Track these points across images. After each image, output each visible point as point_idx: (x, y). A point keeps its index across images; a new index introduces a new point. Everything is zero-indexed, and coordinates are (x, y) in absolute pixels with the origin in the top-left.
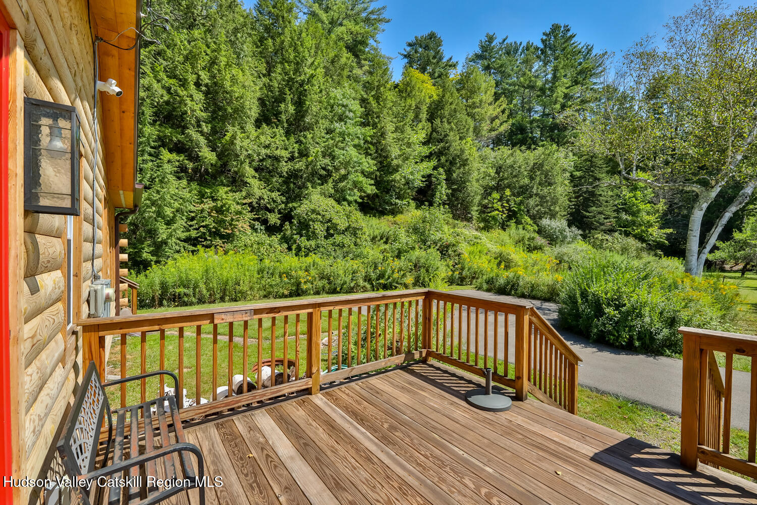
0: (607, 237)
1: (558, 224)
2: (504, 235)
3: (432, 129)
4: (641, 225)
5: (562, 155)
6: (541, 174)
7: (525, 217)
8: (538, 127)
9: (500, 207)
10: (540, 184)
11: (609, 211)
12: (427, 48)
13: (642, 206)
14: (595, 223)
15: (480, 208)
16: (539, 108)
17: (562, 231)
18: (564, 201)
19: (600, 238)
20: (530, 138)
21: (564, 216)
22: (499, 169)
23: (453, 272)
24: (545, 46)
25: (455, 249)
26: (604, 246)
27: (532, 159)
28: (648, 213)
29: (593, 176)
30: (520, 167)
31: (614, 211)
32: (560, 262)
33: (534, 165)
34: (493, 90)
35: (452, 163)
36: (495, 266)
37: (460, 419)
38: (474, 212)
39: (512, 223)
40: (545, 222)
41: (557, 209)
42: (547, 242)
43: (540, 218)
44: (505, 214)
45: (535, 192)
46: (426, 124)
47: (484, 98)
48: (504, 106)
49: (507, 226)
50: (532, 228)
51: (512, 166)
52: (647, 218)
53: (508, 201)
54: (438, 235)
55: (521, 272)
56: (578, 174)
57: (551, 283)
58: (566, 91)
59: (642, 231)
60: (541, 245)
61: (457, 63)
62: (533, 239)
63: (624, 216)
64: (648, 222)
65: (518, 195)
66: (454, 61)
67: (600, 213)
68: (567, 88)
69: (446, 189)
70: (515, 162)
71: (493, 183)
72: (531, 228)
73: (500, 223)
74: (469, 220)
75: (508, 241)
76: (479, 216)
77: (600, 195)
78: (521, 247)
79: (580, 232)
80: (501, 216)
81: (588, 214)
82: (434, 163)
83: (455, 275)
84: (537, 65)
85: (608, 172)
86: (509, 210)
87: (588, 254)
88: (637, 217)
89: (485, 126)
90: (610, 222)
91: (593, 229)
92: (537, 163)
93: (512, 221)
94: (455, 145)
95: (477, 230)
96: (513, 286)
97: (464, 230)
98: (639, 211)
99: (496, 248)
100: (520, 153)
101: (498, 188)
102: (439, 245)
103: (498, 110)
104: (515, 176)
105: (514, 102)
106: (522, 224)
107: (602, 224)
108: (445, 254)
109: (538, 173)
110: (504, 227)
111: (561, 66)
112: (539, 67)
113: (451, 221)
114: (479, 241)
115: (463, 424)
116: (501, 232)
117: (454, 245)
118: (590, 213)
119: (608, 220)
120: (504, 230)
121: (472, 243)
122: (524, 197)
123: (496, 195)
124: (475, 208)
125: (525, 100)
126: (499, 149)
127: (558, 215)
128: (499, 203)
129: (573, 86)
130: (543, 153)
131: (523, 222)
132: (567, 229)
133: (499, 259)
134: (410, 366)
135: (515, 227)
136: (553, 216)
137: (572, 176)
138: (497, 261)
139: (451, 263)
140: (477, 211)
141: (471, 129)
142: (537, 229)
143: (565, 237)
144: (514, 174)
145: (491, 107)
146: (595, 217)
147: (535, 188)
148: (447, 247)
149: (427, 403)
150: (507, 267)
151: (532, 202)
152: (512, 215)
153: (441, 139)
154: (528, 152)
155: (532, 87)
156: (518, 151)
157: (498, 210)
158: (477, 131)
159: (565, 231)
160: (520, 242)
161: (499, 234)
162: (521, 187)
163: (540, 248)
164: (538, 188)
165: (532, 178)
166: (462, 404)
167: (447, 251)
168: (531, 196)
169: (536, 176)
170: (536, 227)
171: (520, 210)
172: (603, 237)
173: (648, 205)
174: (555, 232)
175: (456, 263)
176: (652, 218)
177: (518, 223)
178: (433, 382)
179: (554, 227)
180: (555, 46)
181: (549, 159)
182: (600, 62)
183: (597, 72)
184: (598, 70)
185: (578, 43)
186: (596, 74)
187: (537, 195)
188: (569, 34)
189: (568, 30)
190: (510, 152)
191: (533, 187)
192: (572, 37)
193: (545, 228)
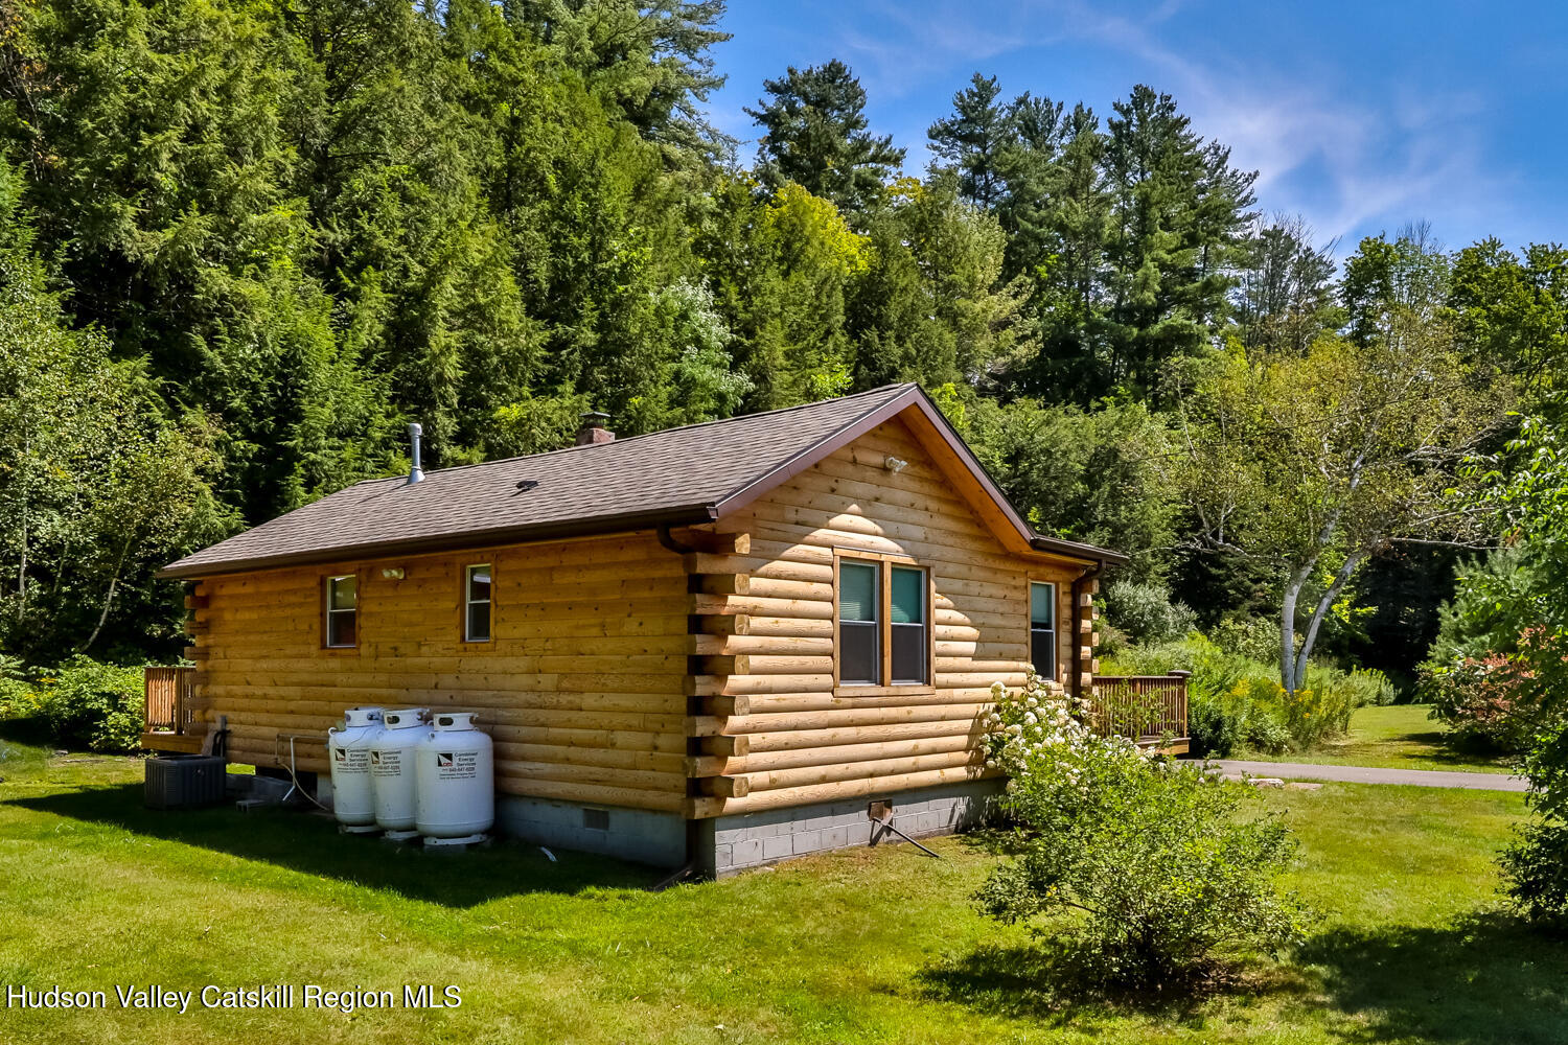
0: (1249, 626)
1: (1147, 596)
6: (1114, 472)
10: (1110, 497)
11: (1260, 565)
12: (821, 104)
14: (1231, 592)
17: (1157, 612)
19: (1231, 627)
21: (1164, 574)
22: (1016, 455)
27: (1092, 437)
30: (1064, 453)
31: (1270, 566)
34: (1002, 255)
40: (1123, 589)
42: (1125, 637)
43: (1114, 580)
45: (1100, 516)
47: (980, 275)
51: (1047, 452)
58: (1171, 259)
60: (1111, 645)
61: (902, 152)
66: (895, 146)
68: (1171, 252)
70: (1052, 441)
79: (1194, 615)
81: (1214, 571)
84: (1103, 173)
89: (983, 343)
90: (1262, 591)
91: (1227, 607)
100: (1067, 421)
103: (1012, 305)
104: (1054, 475)
107: (1246, 595)
109: (1108, 473)
112: (1108, 177)
118: (1219, 567)
119: (1258, 587)
122: (1075, 529)
126: (1017, 407)
127: (1151, 574)
129: (1184, 247)
130: (1118, 422)
132: (1169, 609)
136: (1139, 579)
141: (952, 358)
142: (1104, 605)
143: (1164, 626)
144: (1052, 470)
145: (995, 299)
146: (1231, 577)
147: (1101, 508)
151: (1093, 539)
154: (1081, 415)
156: (1061, 415)
158: (964, 359)
159: (1163, 613)
162: (1067, 504)
163: (1110, 652)
164: (1106, 508)
165: (1093, 484)
168: (1091, 526)
169: (1103, 478)
170: (1104, 601)
172: (1242, 626)
174: (1142, 614)
179: (1142, 601)
180: (1141, 141)
182: (1244, 195)
183: (1239, 216)
184: (1241, 213)
185: (1196, 138)
186: (1239, 220)
187: (1105, 523)
188: (1175, 115)
189: (1171, 108)
190: (1042, 414)
191: (1097, 506)
192: (1181, 123)
193: (1121, 602)
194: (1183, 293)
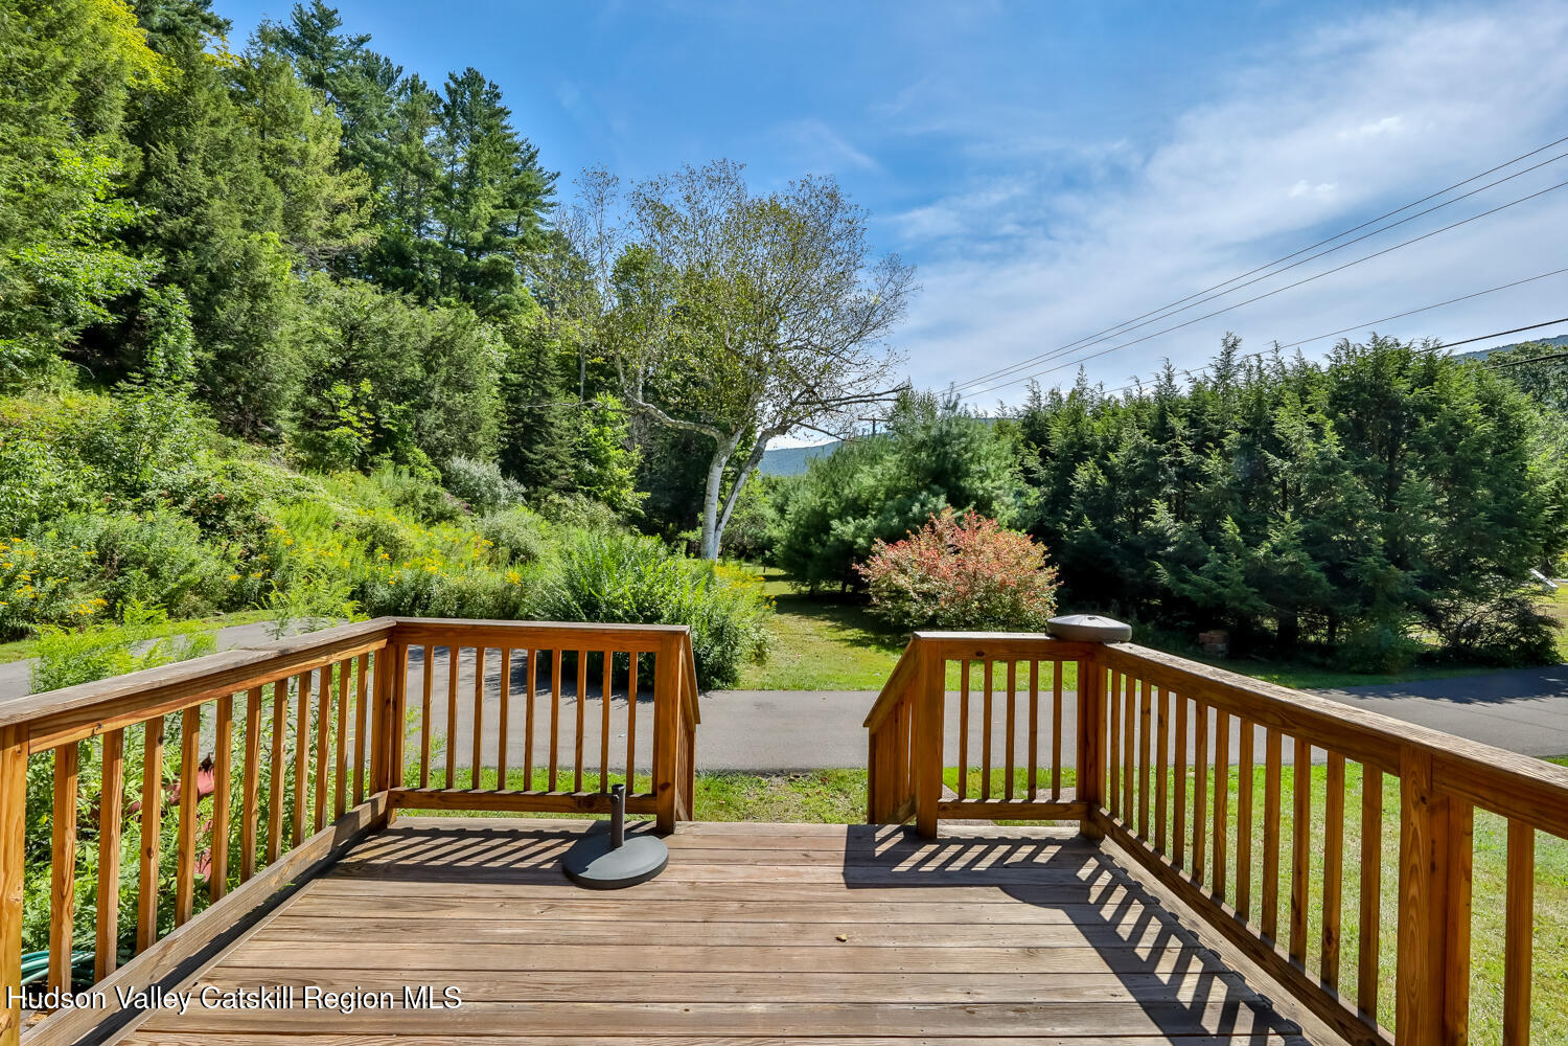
0: (567, 500)
1: (482, 470)
2: (368, 486)
3: (147, 166)
4: (611, 483)
5: (487, 335)
6: (449, 363)
7: (417, 450)
8: (436, 263)
9: (354, 419)
10: (445, 383)
11: (564, 454)
13: (613, 453)
14: (544, 474)
15: (300, 413)
16: (436, 225)
17: (491, 485)
18: (490, 425)
19: (557, 501)
20: (421, 281)
21: (493, 455)
22: (352, 331)
23: (245, 573)
24: (454, 102)
25: (248, 512)
26: (562, 516)
27: (429, 328)
28: (620, 465)
29: (540, 387)
30: (402, 338)
31: (572, 456)
32: (496, 545)
33: (432, 343)
34: (338, 143)
35: (219, 282)
36: (361, 556)
37: (602, 932)
38: (285, 421)
39: (385, 459)
40: (458, 463)
41: (480, 440)
42: (465, 505)
43: (446, 454)
44: (366, 436)
45: (436, 398)
46: (122, 147)
47: (313, 149)
48: (362, 190)
49: (372, 464)
50: (430, 473)
51: (383, 332)
52: (619, 472)
53: (372, 408)
54: (185, 475)
55: (434, 568)
56: (513, 377)
57: (499, 586)
58: (495, 212)
59: (613, 493)
60: (452, 512)
61: (227, 23)
62: (436, 496)
63: (588, 467)
64: (621, 478)
65: (399, 398)
66: (217, 13)
67: (552, 457)
68: (496, 207)
69: (195, 348)
70: (391, 325)
71: (333, 360)
72: (428, 475)
73: (355, 456)
74: (273, 440)
75: (378, 500)
76: (296, 433)
77: (552, 424)
78: (410, 513)
79: (523, 489)
80: (361, 442)
81: (532, 456)
82: (153, 262)
83: (250, 581)
84: (434, 133)
85: (562, 386)
86: (377, 428)
87: (539, 530)
88: (606, 469)
89: (316, 220)
90: (567, 474)
91: (541, 484)
92: (439, 339)
93: (385, 455)
94: (229, 238)
95: (292, 468)
96: (417, 597)
97: (258, 465)
98: (608, 459)
99: (352, 514)
100: (404, 307)
101: (347, 373)
102: (190, 500)
103: (348, 193)
104: (393, 356)
105: (382, 189)
106: (408, 462)
107: (554, 477)
108: (212, 527)
109: (443, 360)
110: (364, 465)
111: (484, 159)
112: (439, 140)
113: (213, 436)
114: (310, 496)
115: (619, 940)
116: (359, 476)
117: (242, 503)
118: (535, 454)
119: (563, 471)
120: (366, 473)
121: (289, 499)
122: (412, 405)
123: (343, 390)
124: (287, 413)
125: (408, 196)
126: (352, 285)
127: (481, 453)
128: (352, 409)
129: (505, 207)
130: (452, 321)
131: (410, 459)
132: (501, 482)
133: (370, 538)
134: (344, 857)
135: (391, 469)
136: (471, 452)
137: (503, 379)
138: (366, 543)
139: (237, 549)
140: (293, 420)
141: (278, 213)
142: (439, 476)
143: (497, 497)
144: (389, 350)
145: (330, 181)
146: (543, 463)
147: (437, 389)
148: (222, 506)
149: (494, 936)
150: (394, 559)
151: (430, 418)
152: (384, 441)
153: (177, 207)
154: (419, 310)
155: (426, 175)
156: (398, 303)
157: (348, 424)
158: (293, 224)
159: (496, 485)
160: (406, 502)
161: (354, 482)
162: (404, 382)
163: (451, 518)
164: (442, 392)
165: (429, 369)
166: (574, 895)
167: (220, 519)
168: (427, 406)
169: (439, 365)
170: (438, 472)
171: (402, 431)
172: (562, 501)
173: (621, 451)
174: (478, 485)
175: (250, 550)
176: (625, 473)
177: (399, 459)
178: (451, 874)
179: (478, 475)
180: (472, 113)
181: (465, 336)
182: (549, 186)
183: (544, 201)
184: (547, 199)
185: (514, 131)
186: (544, 205)
187: (440, 405)
188: (499, 104)
189: (498, 96)
190: (379, 298)
191: (433, 387)
192: (503, 112)
193: (457, 475)
194: (503, 243)
